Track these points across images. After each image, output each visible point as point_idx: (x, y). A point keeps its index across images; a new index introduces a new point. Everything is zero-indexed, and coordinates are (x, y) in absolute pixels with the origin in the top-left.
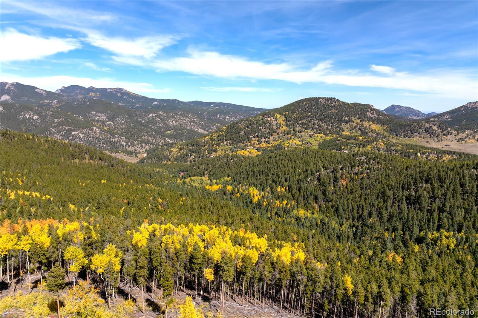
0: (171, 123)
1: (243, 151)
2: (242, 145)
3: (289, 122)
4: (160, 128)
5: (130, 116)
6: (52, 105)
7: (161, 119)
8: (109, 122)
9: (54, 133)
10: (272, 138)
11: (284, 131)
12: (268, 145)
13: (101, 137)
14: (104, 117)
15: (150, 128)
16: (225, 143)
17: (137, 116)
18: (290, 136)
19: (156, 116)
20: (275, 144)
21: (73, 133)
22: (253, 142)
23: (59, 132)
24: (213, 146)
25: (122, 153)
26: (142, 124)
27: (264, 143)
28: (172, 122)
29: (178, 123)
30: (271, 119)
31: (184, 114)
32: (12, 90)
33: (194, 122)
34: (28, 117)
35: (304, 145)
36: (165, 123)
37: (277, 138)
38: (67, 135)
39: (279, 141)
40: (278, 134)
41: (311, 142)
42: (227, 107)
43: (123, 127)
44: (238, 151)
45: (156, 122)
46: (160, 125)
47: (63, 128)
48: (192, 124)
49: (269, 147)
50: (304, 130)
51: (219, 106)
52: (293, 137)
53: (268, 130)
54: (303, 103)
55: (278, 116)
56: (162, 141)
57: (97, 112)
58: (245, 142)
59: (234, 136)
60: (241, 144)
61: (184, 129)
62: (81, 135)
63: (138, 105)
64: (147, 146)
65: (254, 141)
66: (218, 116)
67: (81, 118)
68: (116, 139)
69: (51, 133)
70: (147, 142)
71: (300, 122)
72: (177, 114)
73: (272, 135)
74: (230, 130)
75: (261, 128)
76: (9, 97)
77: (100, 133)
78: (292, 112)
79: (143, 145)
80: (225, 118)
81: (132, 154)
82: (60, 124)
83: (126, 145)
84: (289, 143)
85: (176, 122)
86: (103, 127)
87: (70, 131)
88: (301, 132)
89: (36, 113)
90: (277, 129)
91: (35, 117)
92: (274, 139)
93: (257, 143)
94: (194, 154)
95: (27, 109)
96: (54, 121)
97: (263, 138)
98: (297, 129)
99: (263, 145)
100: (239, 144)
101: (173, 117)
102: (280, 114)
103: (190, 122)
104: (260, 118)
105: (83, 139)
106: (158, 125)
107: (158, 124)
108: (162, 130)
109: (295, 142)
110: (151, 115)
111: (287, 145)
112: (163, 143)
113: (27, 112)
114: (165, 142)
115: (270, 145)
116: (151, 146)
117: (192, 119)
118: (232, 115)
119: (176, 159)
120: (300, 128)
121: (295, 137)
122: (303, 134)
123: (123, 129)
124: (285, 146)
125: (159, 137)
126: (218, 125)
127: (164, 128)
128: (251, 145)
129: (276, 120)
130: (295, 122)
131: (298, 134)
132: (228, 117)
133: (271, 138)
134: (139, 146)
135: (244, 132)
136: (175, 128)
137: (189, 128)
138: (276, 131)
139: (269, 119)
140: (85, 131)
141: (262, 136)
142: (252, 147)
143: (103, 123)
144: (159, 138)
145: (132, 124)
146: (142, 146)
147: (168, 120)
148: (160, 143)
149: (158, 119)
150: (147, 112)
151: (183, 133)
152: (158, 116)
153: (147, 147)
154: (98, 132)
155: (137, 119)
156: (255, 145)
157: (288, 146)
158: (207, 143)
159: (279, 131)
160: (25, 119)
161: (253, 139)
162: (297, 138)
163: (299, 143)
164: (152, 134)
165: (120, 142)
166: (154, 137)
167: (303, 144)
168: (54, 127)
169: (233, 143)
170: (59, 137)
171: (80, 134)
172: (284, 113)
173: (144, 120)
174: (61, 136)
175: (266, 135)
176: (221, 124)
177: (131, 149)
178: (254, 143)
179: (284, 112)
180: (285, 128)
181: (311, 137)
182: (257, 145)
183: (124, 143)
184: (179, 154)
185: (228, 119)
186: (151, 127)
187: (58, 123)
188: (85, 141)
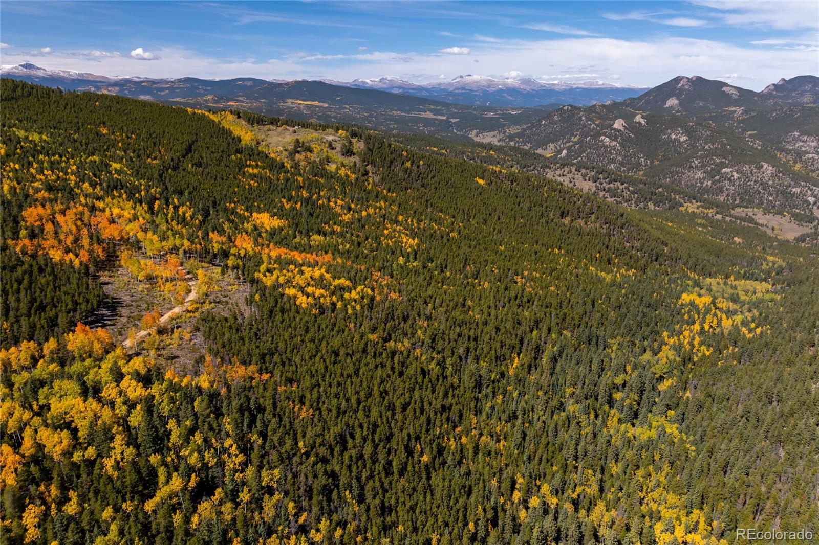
6: (733, 117)
8: (810, 156)
9: (697, 167)
13: (770, 183)
21: (724, 170)
23: (703, 166)
25: (788, 217)
32: (687, 90)
34: (674, 137)
38: (713, 173)
47: (712, 159)
62: (736, 175)
67: (757, 144)
68: (799, 190)
69: (691, 167)
76: (677, 102)
77: (773, 176)
82: (711, 153)
83: (814, 203)
87: (722, 165)
89: (689, 132)
91: (683, 138)
95: (678, 124)
96: (707, 146)
105: (737, 183)
113: (676, 130)
140: (746, 168)
143: (800, 155)
154: (769, 172)
160: (668, 141)
168: (699, 157)
170: (700, 174)
171: (735, 174)
174: (704, 172)
187: (710, 151)
188: (739, 185)
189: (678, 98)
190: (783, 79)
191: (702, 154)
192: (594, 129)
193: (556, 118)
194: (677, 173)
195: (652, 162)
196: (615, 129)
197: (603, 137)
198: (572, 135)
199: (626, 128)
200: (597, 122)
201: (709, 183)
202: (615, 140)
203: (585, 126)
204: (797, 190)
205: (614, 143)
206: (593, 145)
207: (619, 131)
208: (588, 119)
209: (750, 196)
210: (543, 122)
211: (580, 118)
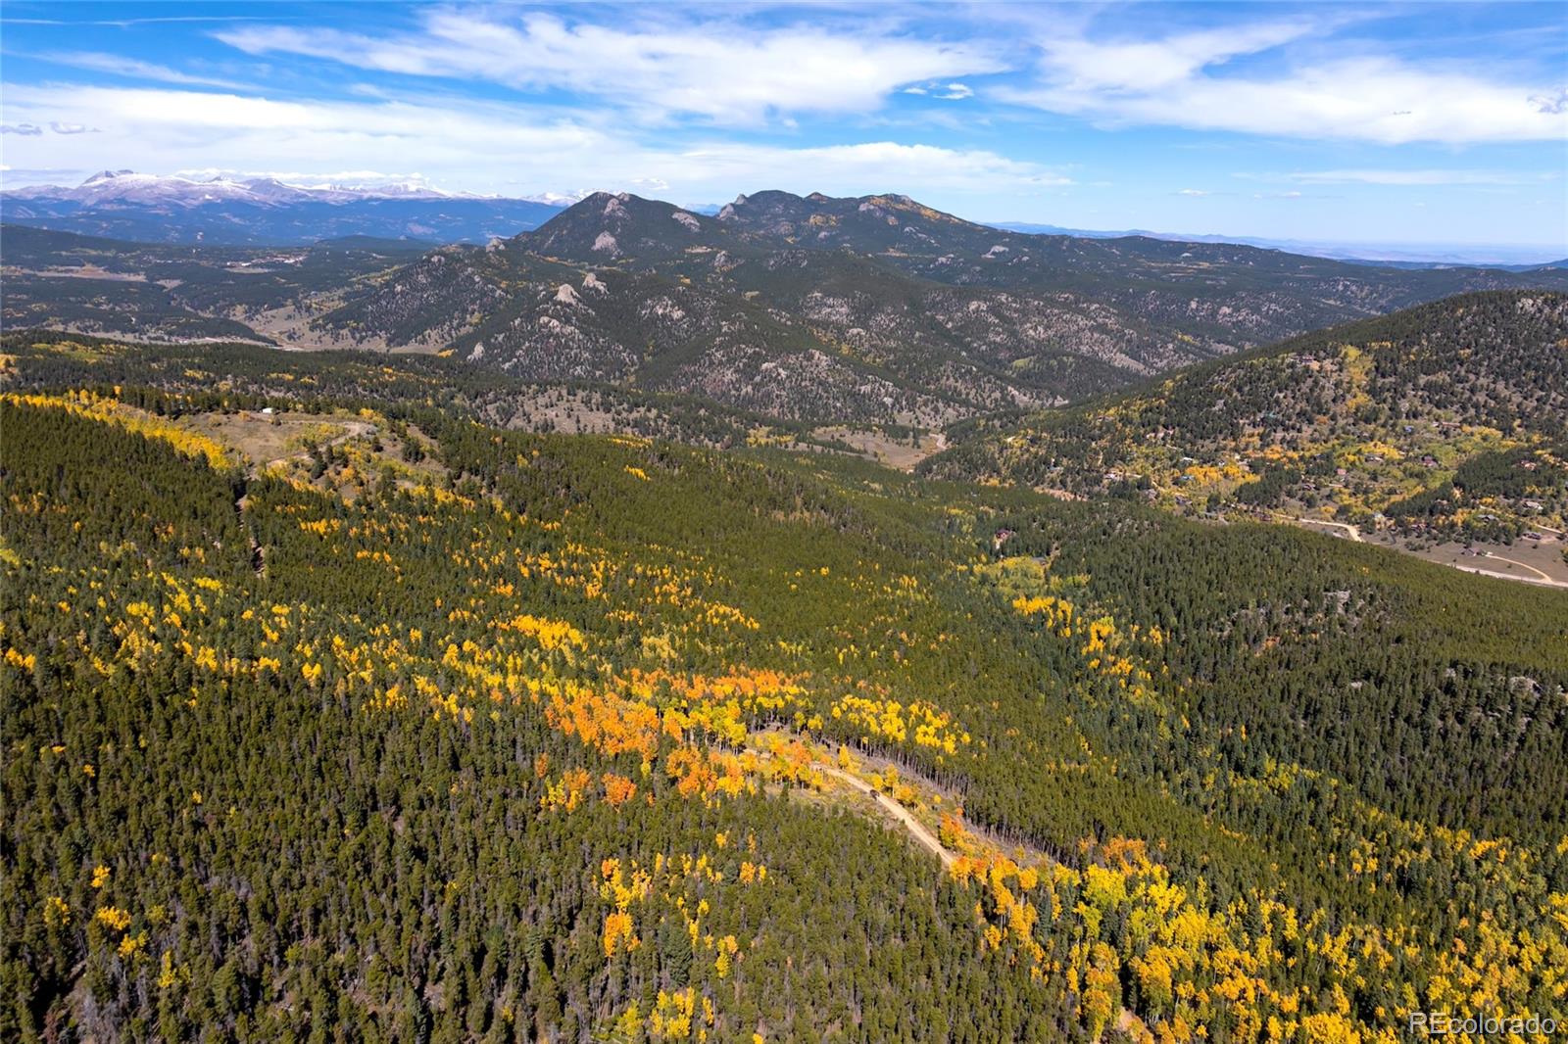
0: (1031, 332)
1: (1206, 467)
2: (1209, 445)
3: (1383, 376)
4: (996, 347)
5: (916, 307)
6: (714, 268)
7: (1003, 318)
8: (855, 331)
9: (721, 363)
10: (1310, 431)
11: (1357, 409)
12: (1290, 453)
13: (831, 380)
14: (844, 310)
15: (967, 347)
16: (1161, 435)
17: (934, 305)
18: (1372, 427)
19: (990, 310)
20: (1313, 451)
21: (765, 366)
22: (1244, 440)
23: (731, 361)
24: (1123, 440)
25: (880, 434)
26: (946, 334)
27: (1277, 448)
28: (1036, 329)
29: (1051, 333)
30: (1321, 367)
31: (1077, 302)
32: (621, 219)
33: (1102, 329)
34: (660, 312)
35: (1409, 465)
36: (1013, 334)
37: (1327, 432)
38: (749, 372)
39: (1329, 445)
40: (1333, 418)
41: (1437, 455)
42: (1239, 262)
43: (893, 344)
44: (1191, 464)
45: (987, 327)
46: (998, 339)
47: (739, 349)
48: (1096, 335)
49: (1291, 460)
50: (1428, 407)
51: (1211, 259)
52: (1382, 431)
53: (1304, 404)
54: (1453, 311)
55: (1353, 352)
56: (993, 395)
57: (827, 294)
58: (1220, 437)
59: (1192, 415)
60: (1207, 442)
61: (1068, 355)
62: (783, 373)
63: (943, 260)
64: (950, 410)
65: (1251, 434)
66: (1193, 305)
67: (785, 318)
68: (869, 387)
69: (712, 363)
70: (950, 398)
71: (1423, 380)
72: (1051, 302)
73: (1310, 422)
74: (1182, 394)
75: (1282, 395)
76: (612, 240)
77: (831, 369)
78: (1405, 344)
79: (940, 405)
80: (1214, 314)
81: (905, 436)
82: (735, 339)
83: (893, 405)
84: (1359, 452)
85: (1047, 328)
86: (839, 343)
87: (758, 358)
88: (1415, 417)
89: (681, 302)
90: (1334, 401)
91: (677, 314)
92: (1316, 435)
93: (1258, 443)
94: (1065, 461)
95: (658, 288)
96: (721, 327)
97: (1280, 428)
98: (1404, 406)
99: (1274, 453)
100: (1200, 442)
101: (1040, 312)
102: (1361, 346)
103: (1092, 329)
104: (1287, 361)
105: (787, 385)
106: (991, 337)
107: (991, 335)
108: (1001, 356)
109: (1382, 449)
110: (973, 306)
111: (1351, 458)
112: (996, 400)
113: (660, 300)
114: (1003, 398)
115: (1296, 456)
116: (963, 410)
117: (1100, 320)
118: (1243, 299)
119: (1016, 472)
120: (1417, 402)
121: (1386, 435)
122: (1420, 421)
123: (890, 351)
124: (1343, 464)
125: (989, 381)
126: (1186, 338)
127: (1009, 349)
128: (1236, 450)
129: (1341, 370)
130: (1406, 380)
131: (1403, 421)
132: (1226, 310)
133: (1307, 431)
134: (928, 410)
135: (1225, 404)
136: (1041, 350)
137: (1084, 349)
138: (1328, 410)
139: (1315, 365)
140: (792, 359)
141: (1277, 423)
142: (1238, 457)
143: (841, 330)
144: (988, 386)
145: (917, 334)
146: (936, 410)
147: (1021, 325)
148: (988, 402)
149: (992, 319)
150: (966, 294)
151: (1062, 366)
152: (995, 310)
153: (950, 413)
154: (824, 364)
155: (933, 318)
156: (1250, 451)
157: (1353, 463)
158: (1108, 431)
159: (1340, 408)
160: (654, 319)
161: (1249, 430)
162: (1398, 436)
163: (1396, 455)
164: (969, 371)
165: (878, 395)
166: (976, 379)
167: (1406, 460)
168: (720, 347)
169: (1183, 438)
170: (730, 375)
171: (780, 370)
172: (1375, 345)
173: (951, 319)
174: (735, 371)
175: (1294, 418)
176: (1196, 336)
177: (904, 418)
178: (1247, 445)
179: (1376, 340)
180: (1362, 398)
181: (1446, 434)
182: (1255, 449)
183: (888, 401)
184: (1026, 456)
185: (1225, 315)
186: (970, 343)
187: (731, 334)
188: (791, 388)
189: (613, 235)
190: (743, 196)
191: (722, 342)
192: (502, 298)
193: (422, 279)
194: (694, 375)
195: (641, 358)
196: (560, 303)
197: (545, 319)
198: (465, 311)
199: (580, 301)
200: (503, 286)
201: (750, 388)
202: (568, 322)
203: (484, 294)
204: (866, 389)
205: (569, 329)
206: (532, 333)
207: (570, 305)
208: (487, 280)
209: (812, 404)
210: (399, 288)
211: (470, 277)
